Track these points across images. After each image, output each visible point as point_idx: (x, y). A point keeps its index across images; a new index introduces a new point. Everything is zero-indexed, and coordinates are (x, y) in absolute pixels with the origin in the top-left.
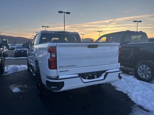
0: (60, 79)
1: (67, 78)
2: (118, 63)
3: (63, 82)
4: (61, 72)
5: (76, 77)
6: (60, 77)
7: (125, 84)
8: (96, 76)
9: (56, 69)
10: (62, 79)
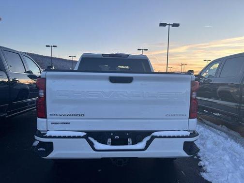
0: (46, 137)
1: (60, 137)
2: (190, 117)
3: (51, 144)
4: (53, 123)
5: (79, 137)
6: (48, 134)
7: (227, 166)
8: (130, 140)
9: (46, 117)
10: (50, 137)
